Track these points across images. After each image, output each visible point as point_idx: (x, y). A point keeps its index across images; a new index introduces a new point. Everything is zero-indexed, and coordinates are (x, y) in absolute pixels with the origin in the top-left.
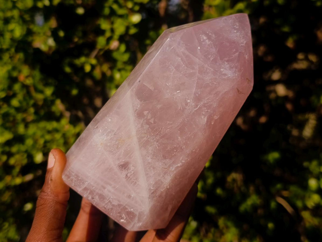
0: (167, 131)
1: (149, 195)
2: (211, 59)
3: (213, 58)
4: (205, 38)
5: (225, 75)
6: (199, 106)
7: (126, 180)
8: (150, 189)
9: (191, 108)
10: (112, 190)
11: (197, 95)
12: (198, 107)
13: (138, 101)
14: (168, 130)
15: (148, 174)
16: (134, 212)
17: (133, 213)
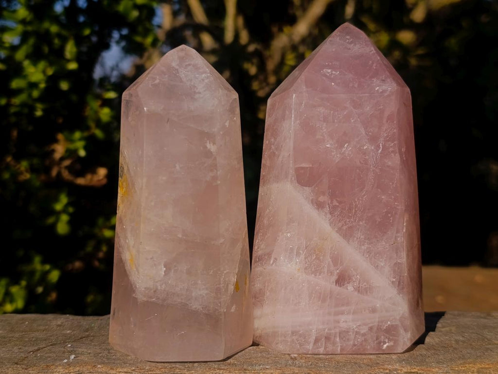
0: (364, 200)
1: (398, 290)
2: (356, 85)
3: (357, 84)
4: (329, 71)
5: (384, 91)
6: (381, 144)
7: (357, 292)
8: (393, 282)
9: (374, 154)
10: (350, 317)
11: (370, 134)
12: (381, 146)
13: (307, 188)
14: (366, 196)
15: (378, 266)
16: (394, 324)
17: (392, 326)
